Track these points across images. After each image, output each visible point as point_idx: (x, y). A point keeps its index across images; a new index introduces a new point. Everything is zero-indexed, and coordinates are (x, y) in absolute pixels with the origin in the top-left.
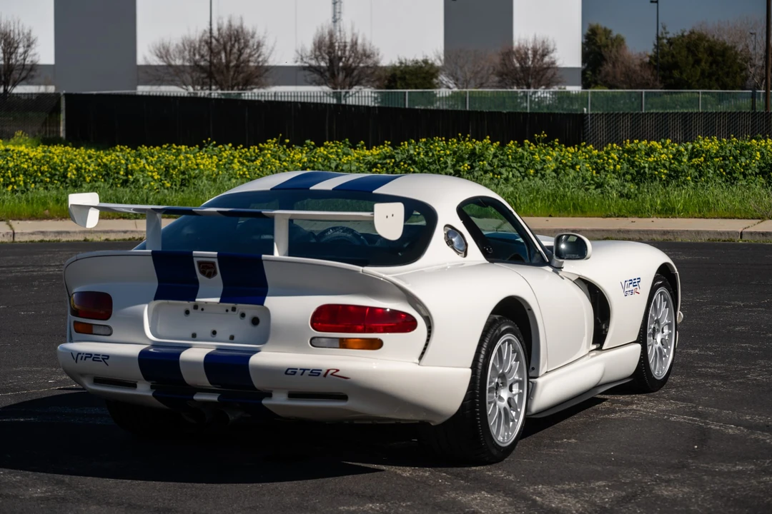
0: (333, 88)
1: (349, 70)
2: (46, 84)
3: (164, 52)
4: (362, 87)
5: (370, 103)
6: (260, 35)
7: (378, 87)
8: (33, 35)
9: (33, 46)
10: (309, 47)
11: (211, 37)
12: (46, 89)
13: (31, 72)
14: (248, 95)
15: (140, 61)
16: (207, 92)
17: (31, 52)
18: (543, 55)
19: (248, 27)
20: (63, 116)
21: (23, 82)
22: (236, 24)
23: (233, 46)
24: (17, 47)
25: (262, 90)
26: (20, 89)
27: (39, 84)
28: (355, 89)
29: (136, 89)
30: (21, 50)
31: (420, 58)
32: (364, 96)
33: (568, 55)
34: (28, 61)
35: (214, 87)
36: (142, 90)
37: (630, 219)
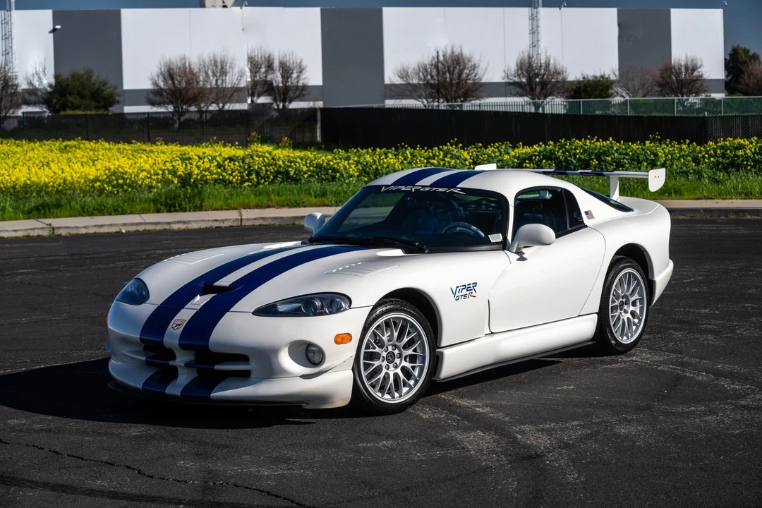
0: (533, 99)
1: (544, 84)
2: (315, 100)
3: (404, 74)
4: (554, 97)
5: (562, 111)
6: (476, 60)
7: (567, 98)
8: (304, 64)
9: (304, 72)
10: (513, 67)
11: (438, 61)
12: (314, 104)
13: (303, 92)
14: (467, 106)
15: (387, 81)
16: (436, 104)
17: (302, 77)
18: (693, 70)
19: (466, 53)
20: (319, 126)
21: (297, 99)
22: (457, 51)
23: (455, 68)
24: (292, 73)
25: (478, 102)
26: (295, 105)
27: (309, 100)
28: (549, 99)
29: (384, 103)
30: (295, 75)
31: (598, 74)
32: (556, 105)
33: (713, 69)
34: (300, 84)
35: (441, 100)
36: (390, 103)
37: (716, 201)
